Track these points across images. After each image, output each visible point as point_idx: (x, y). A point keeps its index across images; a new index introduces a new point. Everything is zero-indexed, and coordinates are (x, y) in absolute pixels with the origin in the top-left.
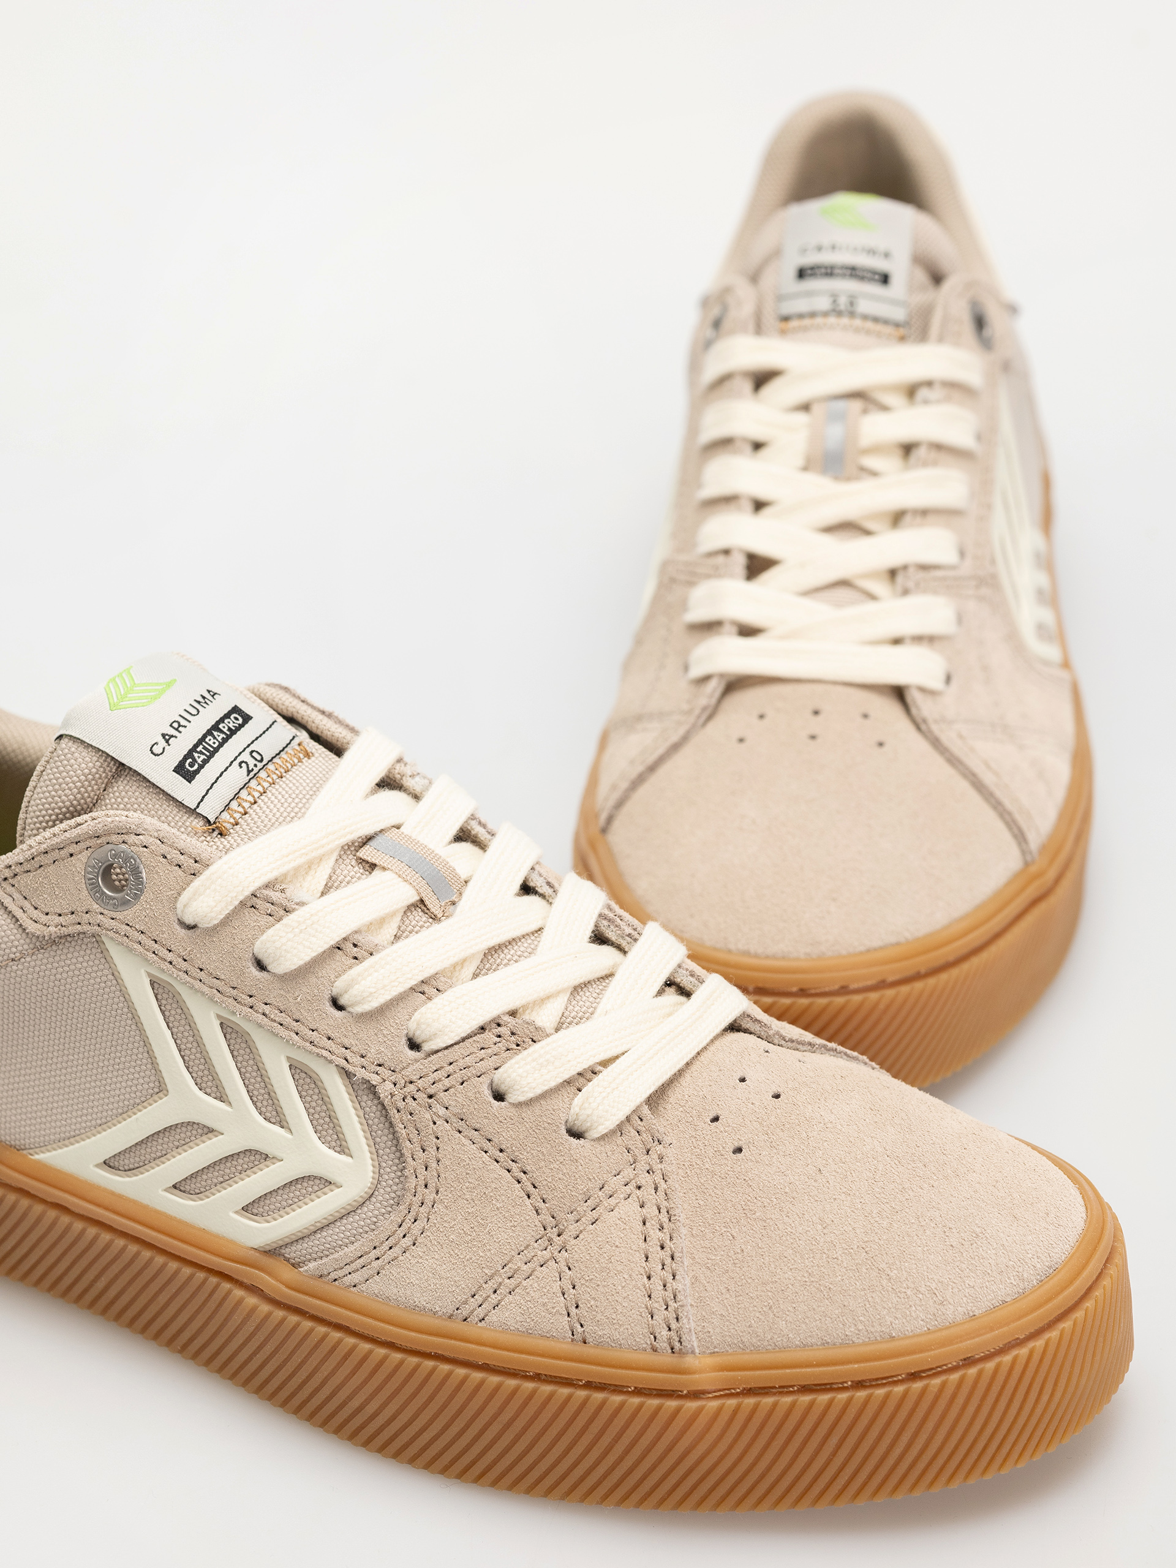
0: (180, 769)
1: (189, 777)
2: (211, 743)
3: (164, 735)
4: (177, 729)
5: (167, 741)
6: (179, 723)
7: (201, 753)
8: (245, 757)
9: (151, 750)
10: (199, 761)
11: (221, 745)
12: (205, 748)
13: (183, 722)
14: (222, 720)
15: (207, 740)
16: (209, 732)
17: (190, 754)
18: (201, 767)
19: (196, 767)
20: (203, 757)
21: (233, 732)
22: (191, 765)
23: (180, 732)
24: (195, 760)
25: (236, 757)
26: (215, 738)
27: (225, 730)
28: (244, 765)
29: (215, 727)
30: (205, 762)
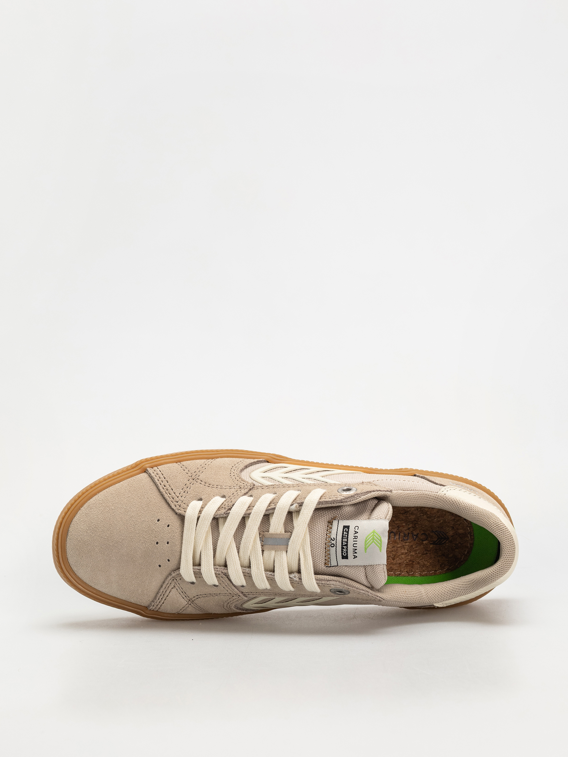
0: (348, 527)
1: (345, 527)
2: (345, 540)
3: (357, 533)
4: (355, 536)
5: (355, 532)
6: (356, 539)
7: (346, 535)
8: (334, 542)
9: (358, 527)
10: (345, 532)
11: (342, 541)
12: (345, 537)
13: (355, 540)
14: (347, 549)
15: (346, 539)
16: (347, 542)
17: (348, 532)
18: (343, 531)
19: (345, 531)
20: (344, 534)
21: (342, 548)
22: (346, 530)
23: (354, 536)
24: (346, 532)
25: (336, 540)
26: (345, 542)
27: (344, 547)
28: (333, 539)
29: (347, 545)
30: (343, 533)
